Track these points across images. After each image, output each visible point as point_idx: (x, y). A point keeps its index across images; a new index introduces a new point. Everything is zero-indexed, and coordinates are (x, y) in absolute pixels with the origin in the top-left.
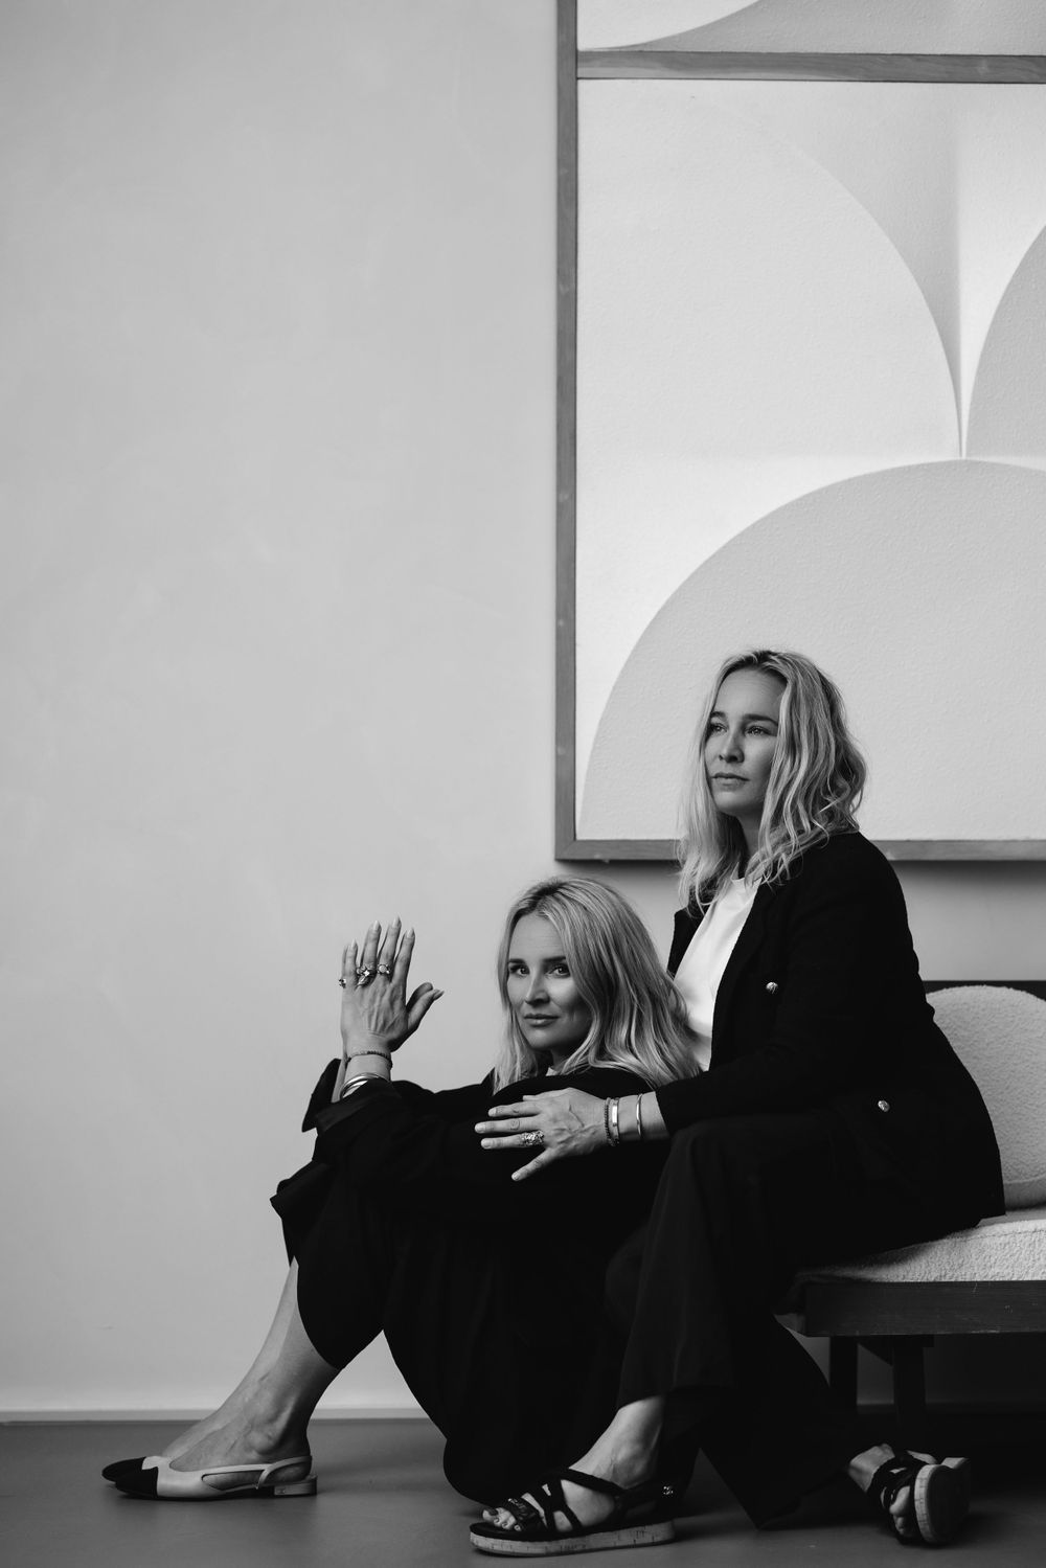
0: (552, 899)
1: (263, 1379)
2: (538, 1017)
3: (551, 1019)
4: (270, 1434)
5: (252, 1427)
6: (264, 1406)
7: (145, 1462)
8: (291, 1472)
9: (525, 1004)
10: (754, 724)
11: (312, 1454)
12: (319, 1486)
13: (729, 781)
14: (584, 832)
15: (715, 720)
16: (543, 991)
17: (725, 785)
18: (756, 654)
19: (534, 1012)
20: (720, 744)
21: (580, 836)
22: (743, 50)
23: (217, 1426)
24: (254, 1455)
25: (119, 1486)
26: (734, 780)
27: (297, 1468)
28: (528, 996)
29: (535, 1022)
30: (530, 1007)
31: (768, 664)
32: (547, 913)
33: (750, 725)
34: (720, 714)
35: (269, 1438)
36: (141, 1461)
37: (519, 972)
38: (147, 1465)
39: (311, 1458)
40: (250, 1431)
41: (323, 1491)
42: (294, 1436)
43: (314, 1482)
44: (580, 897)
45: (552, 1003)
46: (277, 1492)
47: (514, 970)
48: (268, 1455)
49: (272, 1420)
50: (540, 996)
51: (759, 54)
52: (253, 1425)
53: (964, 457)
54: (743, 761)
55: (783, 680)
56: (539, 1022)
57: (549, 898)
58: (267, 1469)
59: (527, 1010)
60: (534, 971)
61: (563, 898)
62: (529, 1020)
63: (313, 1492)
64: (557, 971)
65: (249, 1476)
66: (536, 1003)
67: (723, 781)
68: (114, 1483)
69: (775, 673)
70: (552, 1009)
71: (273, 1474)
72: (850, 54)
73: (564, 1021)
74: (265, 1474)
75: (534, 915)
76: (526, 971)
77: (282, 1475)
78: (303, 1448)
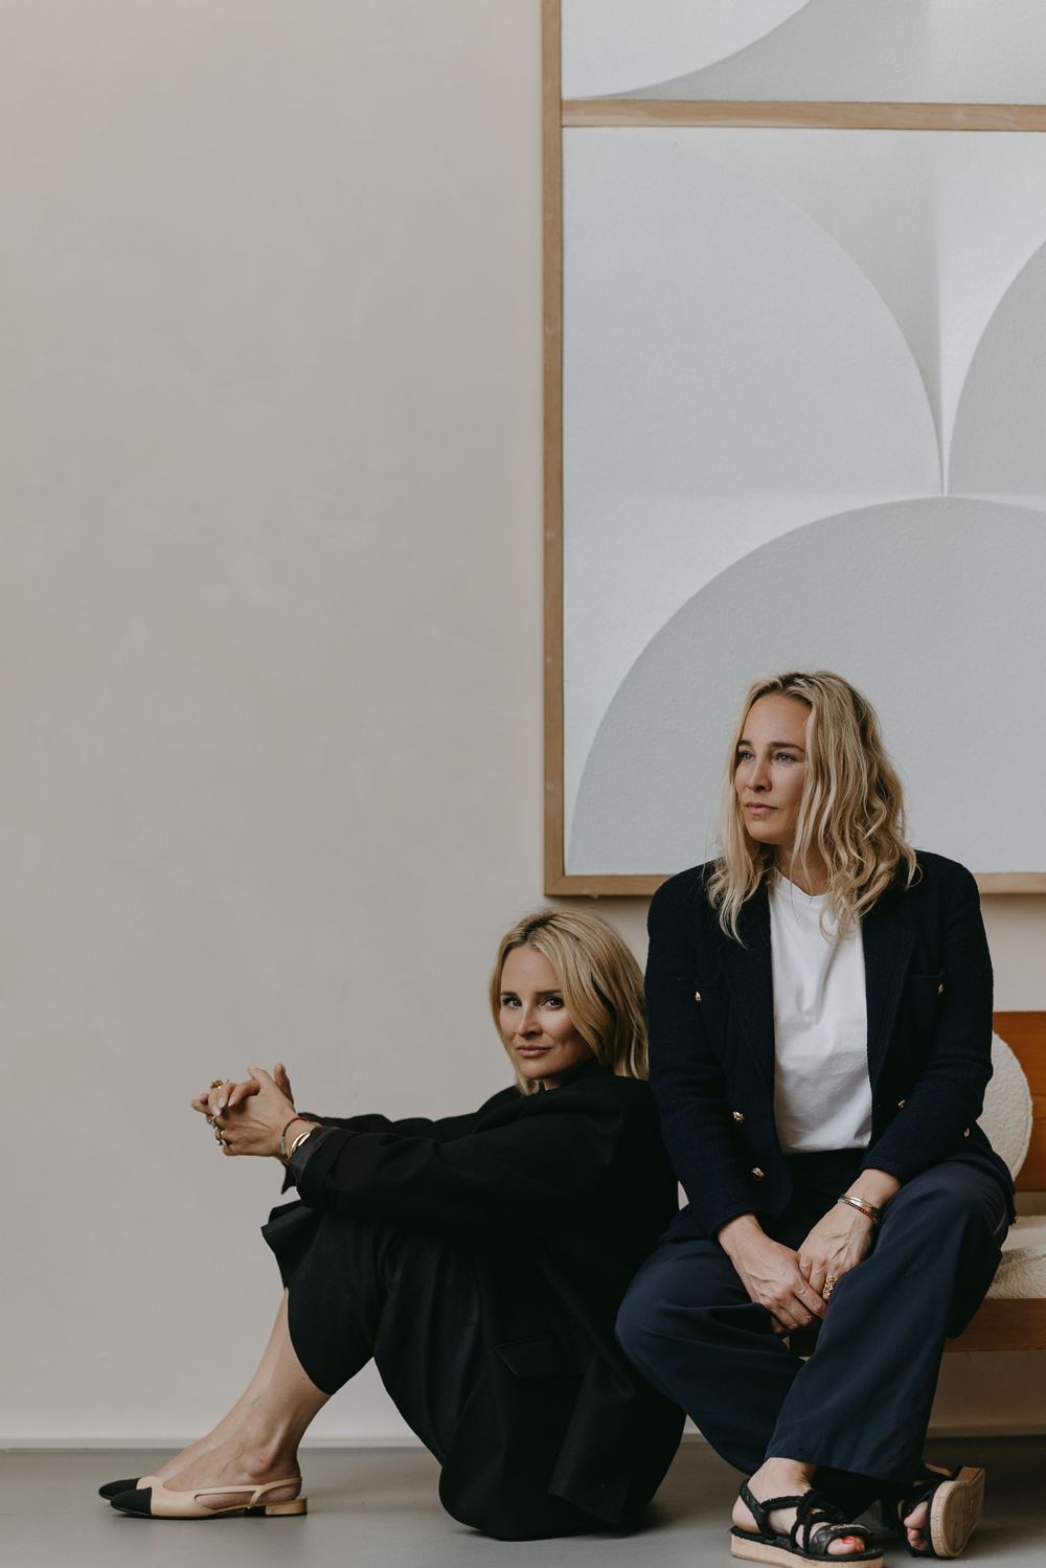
0: (544, 932)
1: (254, 1402)
2: (530, 1049)
3: (544, 1051)
4: (262, 1457)
5: (244, 1450)
6: (255, 1430)
7: (139, 1482)
8: (282, 1493)
9: (517, 1036)
10: (779, 752)
11: (302, 1475)
12: (309, 1507)
13: (760, 811)
14: (573, 868)
15: (742, 748)
16: (535, 1024)
17: (756, 815)
18: (781, 679)
19: (526, 1043)
20: (748, 773)
21: (569, 872)
22: (724, 98)
23: (211, 1447)
24: (245, 1477)
25: (114, 1505)
26: (764, 809)
27: (288, 1490)
28: (520, 1029)
29: (527, 1053)
30: (523, 1039)
31: (792, 688)
32: (538, 945)
33: (776, 753)
34: (747, 743)
35: (261, 1461)
36: (136, 1481)
37: (511, 1004)
38: (141, 1486)
39: (301, 1480)
40: (241, 1455)
41: (313, 1512)
42: (286, 1460)
43: (304, 1502)
44: (572, 927)
45: (544, 1035)
46: (268, 1512)
47: (507, 1002)
48: (260, 1477)
49: (264, 1443)
50: (532, 1028)
51: (741, 102)
52: (244, 1449)
53: (946, 494)
54: (771, 789)
55: (809, 704)
56: (532, 1053)
57: (540, 929)
58: (259, 1490)
59: (520, 1041)
60: (526, 1005)
61: (554, 930)
62: (521, 1051)
63: (304, 1513)
64: (549, 1004)
65: (241, 1497)
66: (529, 1035)
67: (754, 810)
68: (109, 1502)
69: (799, 697)
70: (545, 1040)
71: (264, 1494)
72: (829, 103)
73: (558, 1050)
74: (256, 1496)
75: (525, 948)
76: (519, 1003)
77: (273, 1496)
78: (294, 1469)
